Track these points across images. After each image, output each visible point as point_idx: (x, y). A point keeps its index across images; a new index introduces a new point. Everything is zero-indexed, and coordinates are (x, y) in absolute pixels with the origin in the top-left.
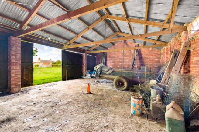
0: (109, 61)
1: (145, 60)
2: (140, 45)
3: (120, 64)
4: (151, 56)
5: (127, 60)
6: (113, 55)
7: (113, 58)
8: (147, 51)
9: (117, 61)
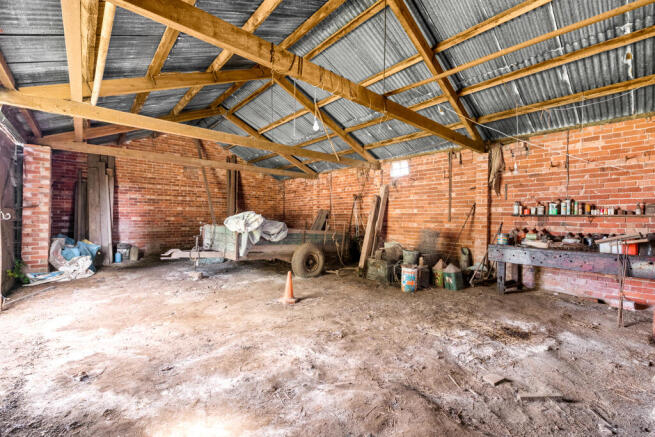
0: (128, 196)
1: (248, 202)
2: (238, 159)
3: (180, 209)
4: (262, 194)
5: (202, 199)
6: (150, 175)
7: (146, 186)
8: (254, 177)
9: (168, 198)
